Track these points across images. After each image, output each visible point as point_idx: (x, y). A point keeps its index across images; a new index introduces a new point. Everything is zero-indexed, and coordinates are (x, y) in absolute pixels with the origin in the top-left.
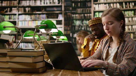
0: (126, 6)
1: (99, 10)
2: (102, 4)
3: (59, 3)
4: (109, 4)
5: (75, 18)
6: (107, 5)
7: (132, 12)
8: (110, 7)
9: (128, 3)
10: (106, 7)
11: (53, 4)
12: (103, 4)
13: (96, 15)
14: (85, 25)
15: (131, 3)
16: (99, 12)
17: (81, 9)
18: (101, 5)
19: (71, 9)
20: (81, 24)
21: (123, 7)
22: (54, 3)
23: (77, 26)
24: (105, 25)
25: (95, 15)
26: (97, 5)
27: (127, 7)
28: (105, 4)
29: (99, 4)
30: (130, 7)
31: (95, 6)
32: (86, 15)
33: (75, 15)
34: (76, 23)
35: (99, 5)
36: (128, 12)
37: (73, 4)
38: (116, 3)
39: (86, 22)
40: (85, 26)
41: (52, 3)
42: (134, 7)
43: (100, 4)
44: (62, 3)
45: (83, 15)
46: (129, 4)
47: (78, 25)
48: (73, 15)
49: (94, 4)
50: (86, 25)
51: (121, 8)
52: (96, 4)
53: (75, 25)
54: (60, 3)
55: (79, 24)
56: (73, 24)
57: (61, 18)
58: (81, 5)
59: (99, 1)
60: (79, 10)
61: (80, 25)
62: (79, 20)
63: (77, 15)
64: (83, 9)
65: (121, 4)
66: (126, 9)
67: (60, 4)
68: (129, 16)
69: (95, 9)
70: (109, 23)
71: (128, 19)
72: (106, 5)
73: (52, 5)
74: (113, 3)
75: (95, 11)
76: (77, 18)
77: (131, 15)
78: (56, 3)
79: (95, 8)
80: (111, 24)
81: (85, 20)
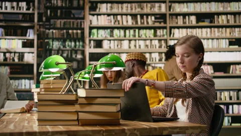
0: (142, 21)
1: (98, 24)
2: (104, 14)
3: (28, 9)
4: (115, 17)
5: (51, 36)
6: (112, 17)
7: (150, 32)
8: (116, 21)
9: (145, 17)
10: (110, 21)
11: (17, 9)
12: (106, 16)
13: (94, 34)
14: (68, 48)
15: (149, 17)
16: (98, 28)
17: (63, 21)
18: (102, 16)
19: (44, 19)
20: (62, 47)
21: (137, 22)
22: (20, 8)
23: (55, 50)
24: (178, 56)
25: (92, 34)
26: (96, 16)
27: (144, 23)
28: (109, 15)
29: (98, 15)
30: (148, 23)
31: (91, 17)
32: (70, 31)
33: (51, 31)
34: (53, 44)
35: (99, 17)
36: (145, 30)
37: (49, 11)
38: (126, 15)
39: (70, 44)
40: (68, 50)
41: (15, 9)
42: (154, 24)
43: (100, 15)
44: (33, 10)
45: (65, 31)
46: (147, 18)
47: (57, 49)
48: (47, 31)
49: (90, 14)
50: (70, 49)
51: (134, 23)
52: (93, 15)
53: (51, 47)
54: (31, 9)
55: (58, 46)
56: (48, 47)
57: (31, 35)
58: (61, 13)
59: (98, 10)
60: (59, 23)
61: (60, 48)
62: (58, 39)
63: (54, 31)
64: (65, 20)
65: (133, 17)
66: (143, 26)
67: (31, 11)
68: (146, 37)
69: (91, 24)
70: (185, 55)
71: (145, 43)
72: (109, 18)
73: (15, 11)
74: (122, 15)
75: (91, 26)
76: (54, 36)
77: (149, 37)
78: (23, 7)
79: (91, 21)
80: (188, 57)
81: (68, 40)
